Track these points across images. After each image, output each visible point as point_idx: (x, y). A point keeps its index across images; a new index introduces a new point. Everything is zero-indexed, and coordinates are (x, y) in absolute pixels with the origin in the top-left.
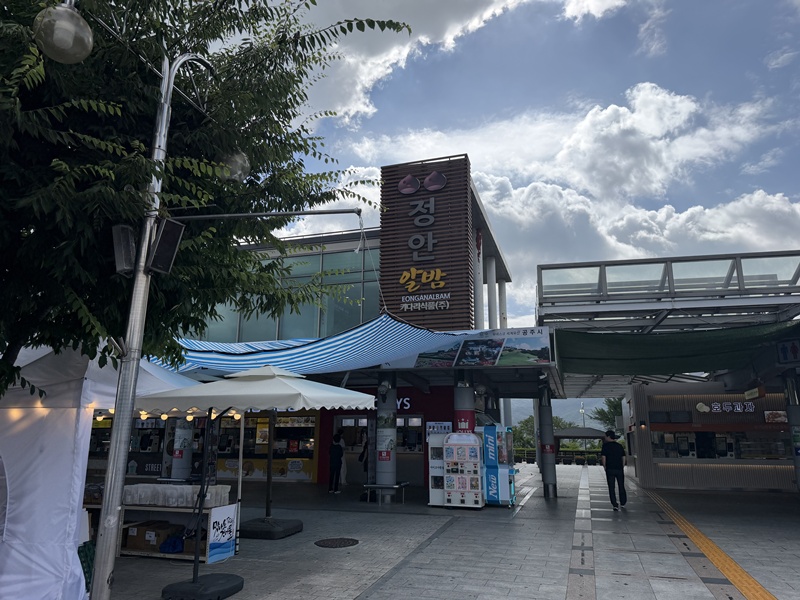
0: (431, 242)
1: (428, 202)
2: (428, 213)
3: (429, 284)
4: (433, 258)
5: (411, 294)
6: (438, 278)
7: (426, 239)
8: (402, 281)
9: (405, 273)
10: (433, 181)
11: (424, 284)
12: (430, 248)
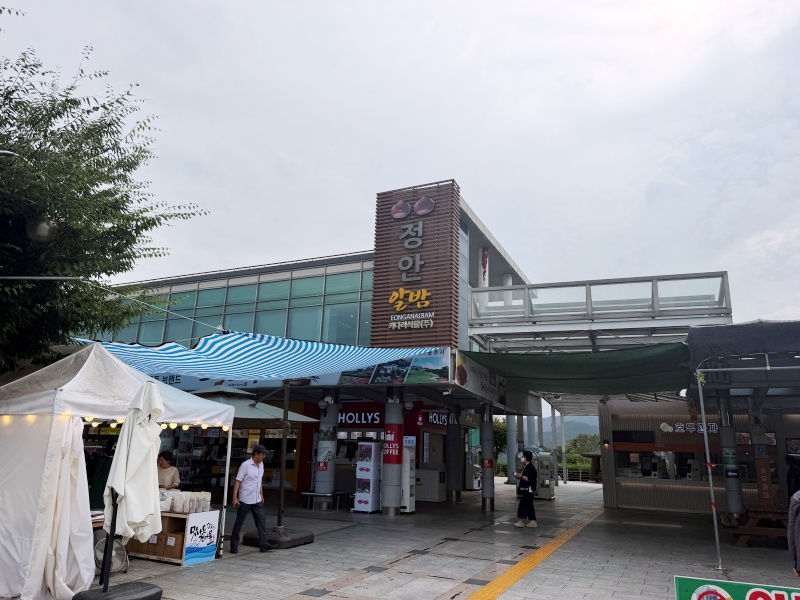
0: (419, 263)
1: (417, 226)
2: (416, 236)
3: (415, 303)
4: (419, 278)
5: (400, 313)
6: (423, 298)
7: (414, 261)
8: (391, 301)
9: (395, 294)
10: (422, 206)
11: (411, 304)
12: (417, 269)
